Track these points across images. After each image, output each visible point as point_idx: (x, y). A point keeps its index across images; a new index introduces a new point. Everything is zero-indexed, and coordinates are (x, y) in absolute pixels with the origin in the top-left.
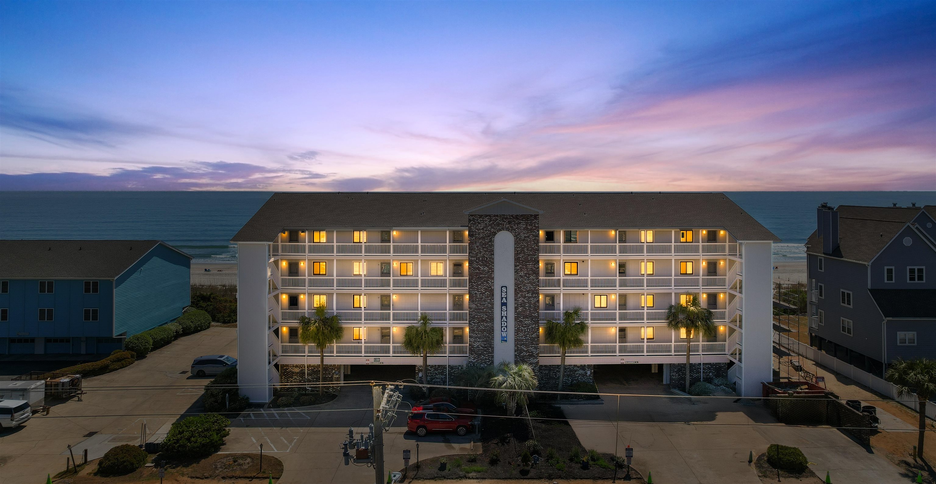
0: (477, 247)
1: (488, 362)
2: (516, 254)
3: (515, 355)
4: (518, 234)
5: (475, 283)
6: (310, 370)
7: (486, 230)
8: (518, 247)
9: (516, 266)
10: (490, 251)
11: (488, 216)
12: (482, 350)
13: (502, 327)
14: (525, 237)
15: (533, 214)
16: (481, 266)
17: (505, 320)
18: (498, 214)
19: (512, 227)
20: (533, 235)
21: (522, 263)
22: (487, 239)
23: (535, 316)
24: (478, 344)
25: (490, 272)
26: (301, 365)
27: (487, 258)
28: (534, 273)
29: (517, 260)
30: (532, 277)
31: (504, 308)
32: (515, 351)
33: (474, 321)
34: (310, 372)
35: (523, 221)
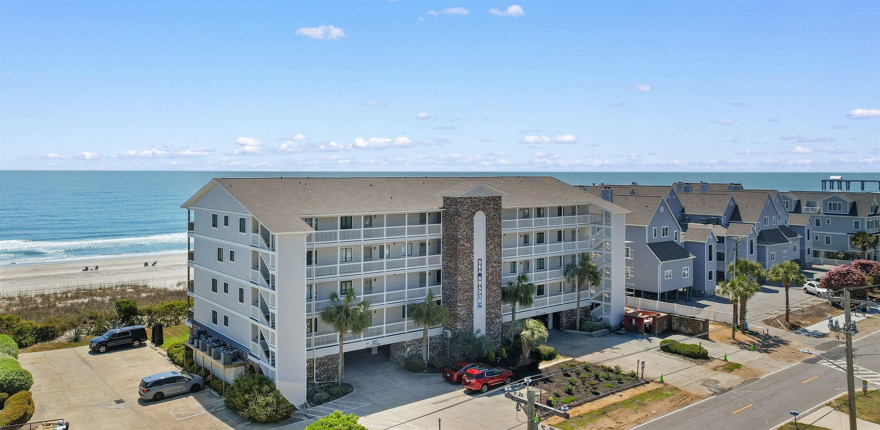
0: (463, 226)
1: (470, 327)
2: (487, 231)
3: (487, 318)
4: (489, 214)
5: (461, 258)
6: (318, 363)
7: (469, 211)
8: (489, 225)
9: (487, 241)
10: (471, 229)
11: (470, 198)
12: (466, 317)
13: (478, 295)
14: (493, 215)
15: (498, 196)
16: (465, 243)
17: (481, 289)
18: (477, 196)
19: (485, 207)
20: (498, 213)
21: (491, 238)
22: (469, 219)
23: (499, 283)
24: (463, 312)
25: (471, 247)
26: (310, 359)
27: (469, 236)
28: (499, 246)
29: (488, 235)
30: (497, 250)
31: (480, 278)
32: (487, 315)
33: (461, 292)
34: (318, 365)
35: (492, 201)
